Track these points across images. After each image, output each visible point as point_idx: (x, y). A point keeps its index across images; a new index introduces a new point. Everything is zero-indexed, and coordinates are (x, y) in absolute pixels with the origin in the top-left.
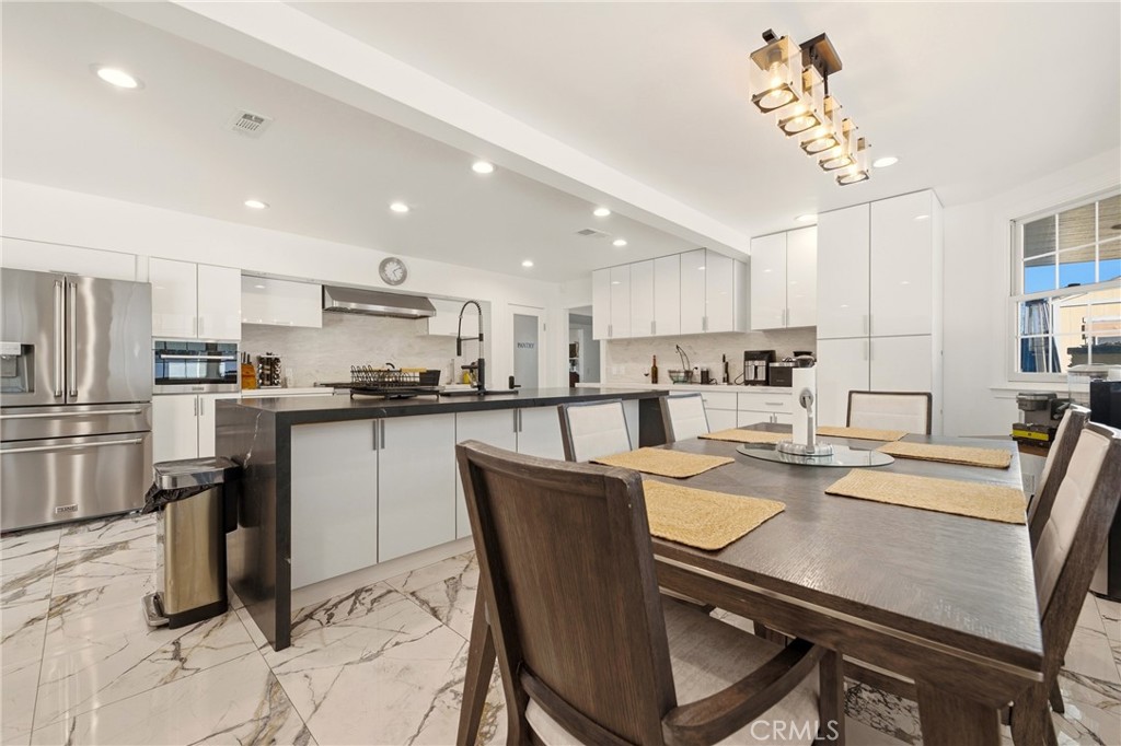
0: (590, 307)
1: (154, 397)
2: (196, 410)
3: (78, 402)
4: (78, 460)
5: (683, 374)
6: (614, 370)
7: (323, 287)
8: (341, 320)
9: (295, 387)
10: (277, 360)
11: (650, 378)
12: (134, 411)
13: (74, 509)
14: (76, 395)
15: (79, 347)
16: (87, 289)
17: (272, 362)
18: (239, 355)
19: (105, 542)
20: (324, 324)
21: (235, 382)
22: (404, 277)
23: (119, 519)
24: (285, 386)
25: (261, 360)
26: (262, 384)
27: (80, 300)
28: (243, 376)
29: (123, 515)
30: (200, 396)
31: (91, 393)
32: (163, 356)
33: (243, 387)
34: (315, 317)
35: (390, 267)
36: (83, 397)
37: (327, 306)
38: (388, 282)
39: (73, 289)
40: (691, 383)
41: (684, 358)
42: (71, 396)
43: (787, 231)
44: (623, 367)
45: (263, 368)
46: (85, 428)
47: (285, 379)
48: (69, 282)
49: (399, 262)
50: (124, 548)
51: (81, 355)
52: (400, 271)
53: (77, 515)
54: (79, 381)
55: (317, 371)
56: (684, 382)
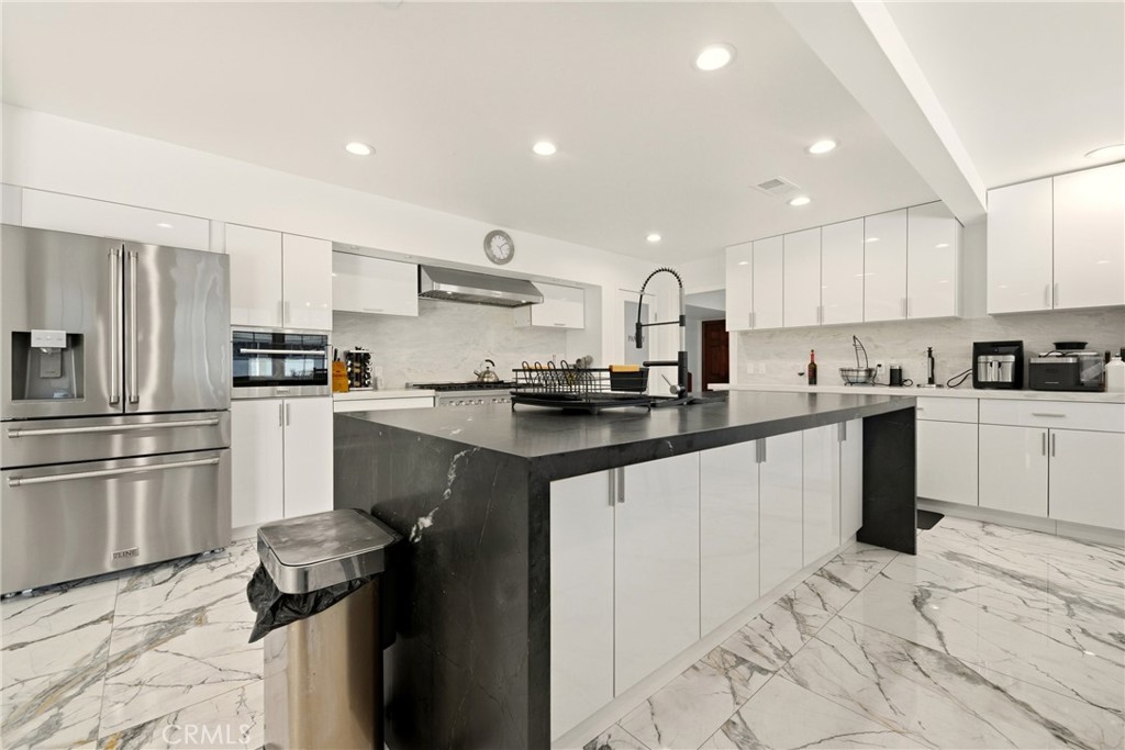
0: (722, 293)
1: (233, 403)
2: (282, 418)
3: (138, 411)
4: (141, 487)
5: (863, 374)
6: (750, 367)
7: (419, 267)
8: (435, 308)
9: (385, 389)
10: (367, 356)
11: (806, 379)
12: (209, 422)
13: (134, 553)
14: (137, 402)
15: (140, 337)
16: (150, 260)
17: (363, 359)
18: (330, 348)
19: (175, 608)
20: (419, 313)
21: (326, 383)
22: (510, 257)
23: (191, 563)
24: (376, 388)
25: (349, 355)
26: (351, 385)
27: (142, 274)
28: (334, 375)
29: (194, 559)
30: (286, 401)
31: (156, 398)
32: (243, 350)
33: (335, 390)
34: (409, 304)
35: (497, 241)
36: (146, 404)
37: (423, 291)
38: (492, 259)
39: (133, 259)
40: (874, 384)
41: (860, 352)
42: (131, 403)
43: (1052, 176)
44: (762, 365)
45: (351, 366)
46: (148, 445)
47: (376, 380)
48: (127, 252)
49: (507, 237)
50: (200, 622)
51: (143, 349)
52: (507, 247)
53: (140, 561)
54: (140, 384)
55: (409, 369)
56: (864, 383)
